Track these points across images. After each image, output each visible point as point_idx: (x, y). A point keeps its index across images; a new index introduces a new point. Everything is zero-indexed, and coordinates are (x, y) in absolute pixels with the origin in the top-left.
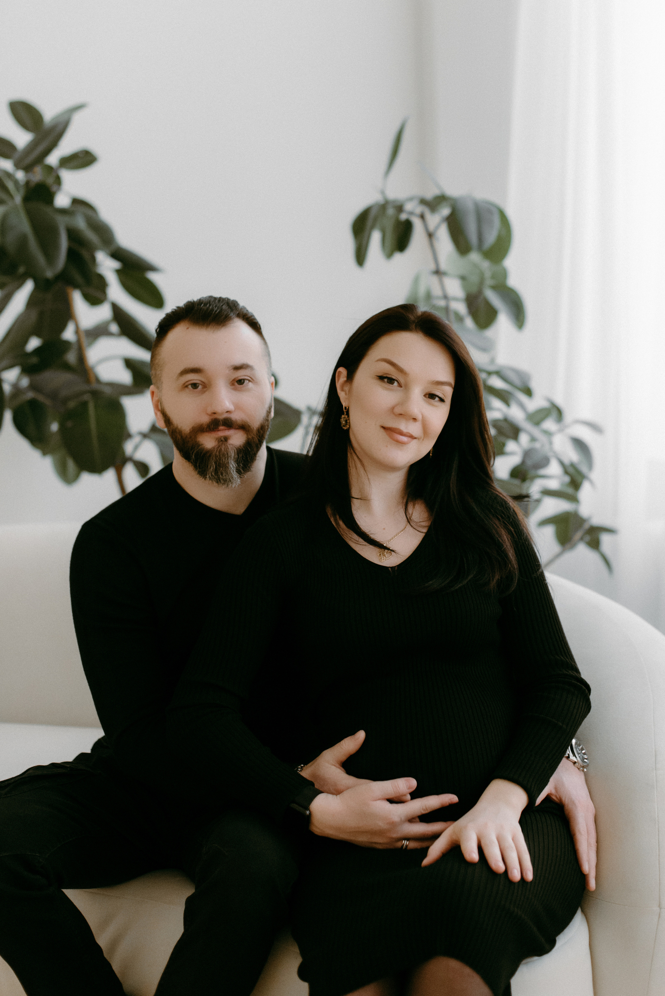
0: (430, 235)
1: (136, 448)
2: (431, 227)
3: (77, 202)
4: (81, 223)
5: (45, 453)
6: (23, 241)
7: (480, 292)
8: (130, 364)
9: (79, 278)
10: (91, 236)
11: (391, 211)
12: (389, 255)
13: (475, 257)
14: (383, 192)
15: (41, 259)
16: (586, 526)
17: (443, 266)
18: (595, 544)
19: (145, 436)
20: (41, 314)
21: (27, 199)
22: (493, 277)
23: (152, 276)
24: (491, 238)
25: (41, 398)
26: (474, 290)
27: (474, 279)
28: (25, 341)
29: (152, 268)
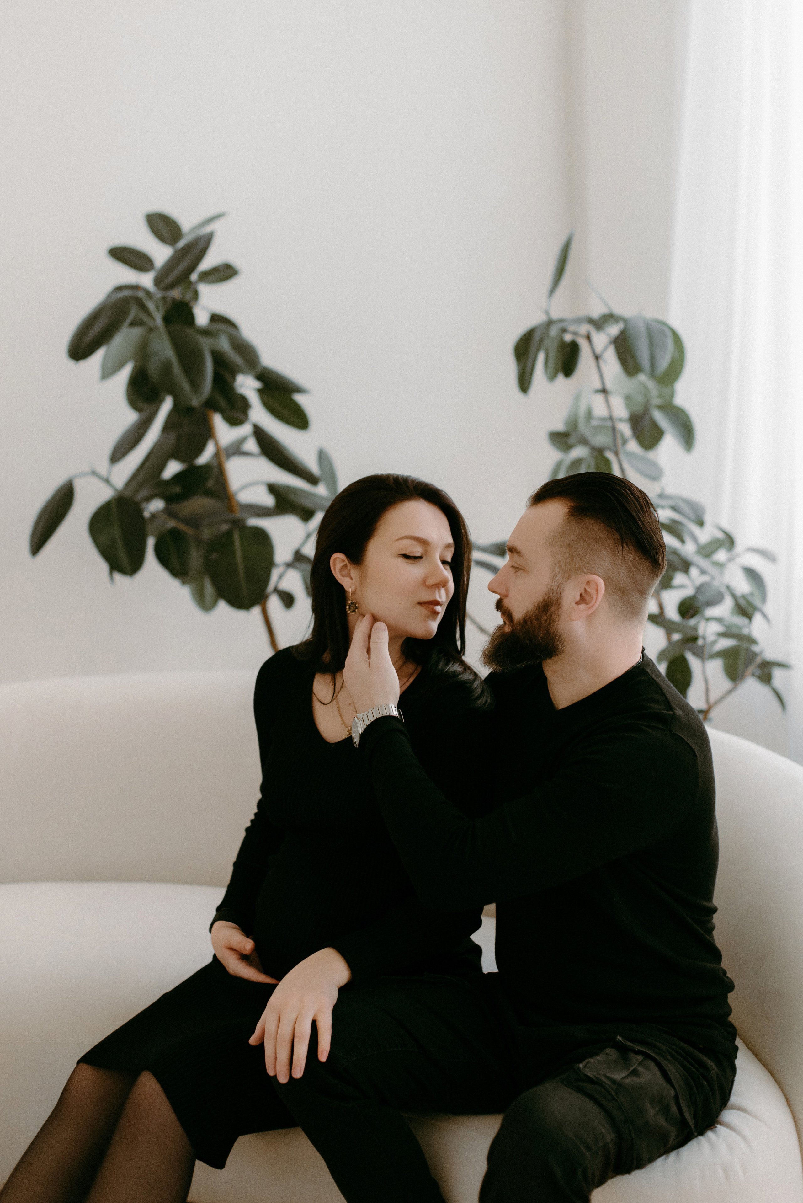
0: (597, 357)
1: (281, 577)
2: (598, 349)
3: (216, 318)
4: (224, 345)
5: (184, 583)
6: (167, 367)
7: (646, 411)
8: (273, 489)
9: (222, 403)
10: (234, 357)
11: (554, 331)
12: (552, 377)
13: (642, 377)
14: (547, 313)
15: (186, 387)
16: (758, 660)
17: (609, 386)
18: (766, 678)
19: (289, 565)
20: (179, 438)
21: (167, 320)
22: (660, 396)
23: (298, 398)
24: (663, 364)
25: (181, 527)
26: (640, 410)
27: (639, 398)
28: (162, 466)
29: (298, 390)
